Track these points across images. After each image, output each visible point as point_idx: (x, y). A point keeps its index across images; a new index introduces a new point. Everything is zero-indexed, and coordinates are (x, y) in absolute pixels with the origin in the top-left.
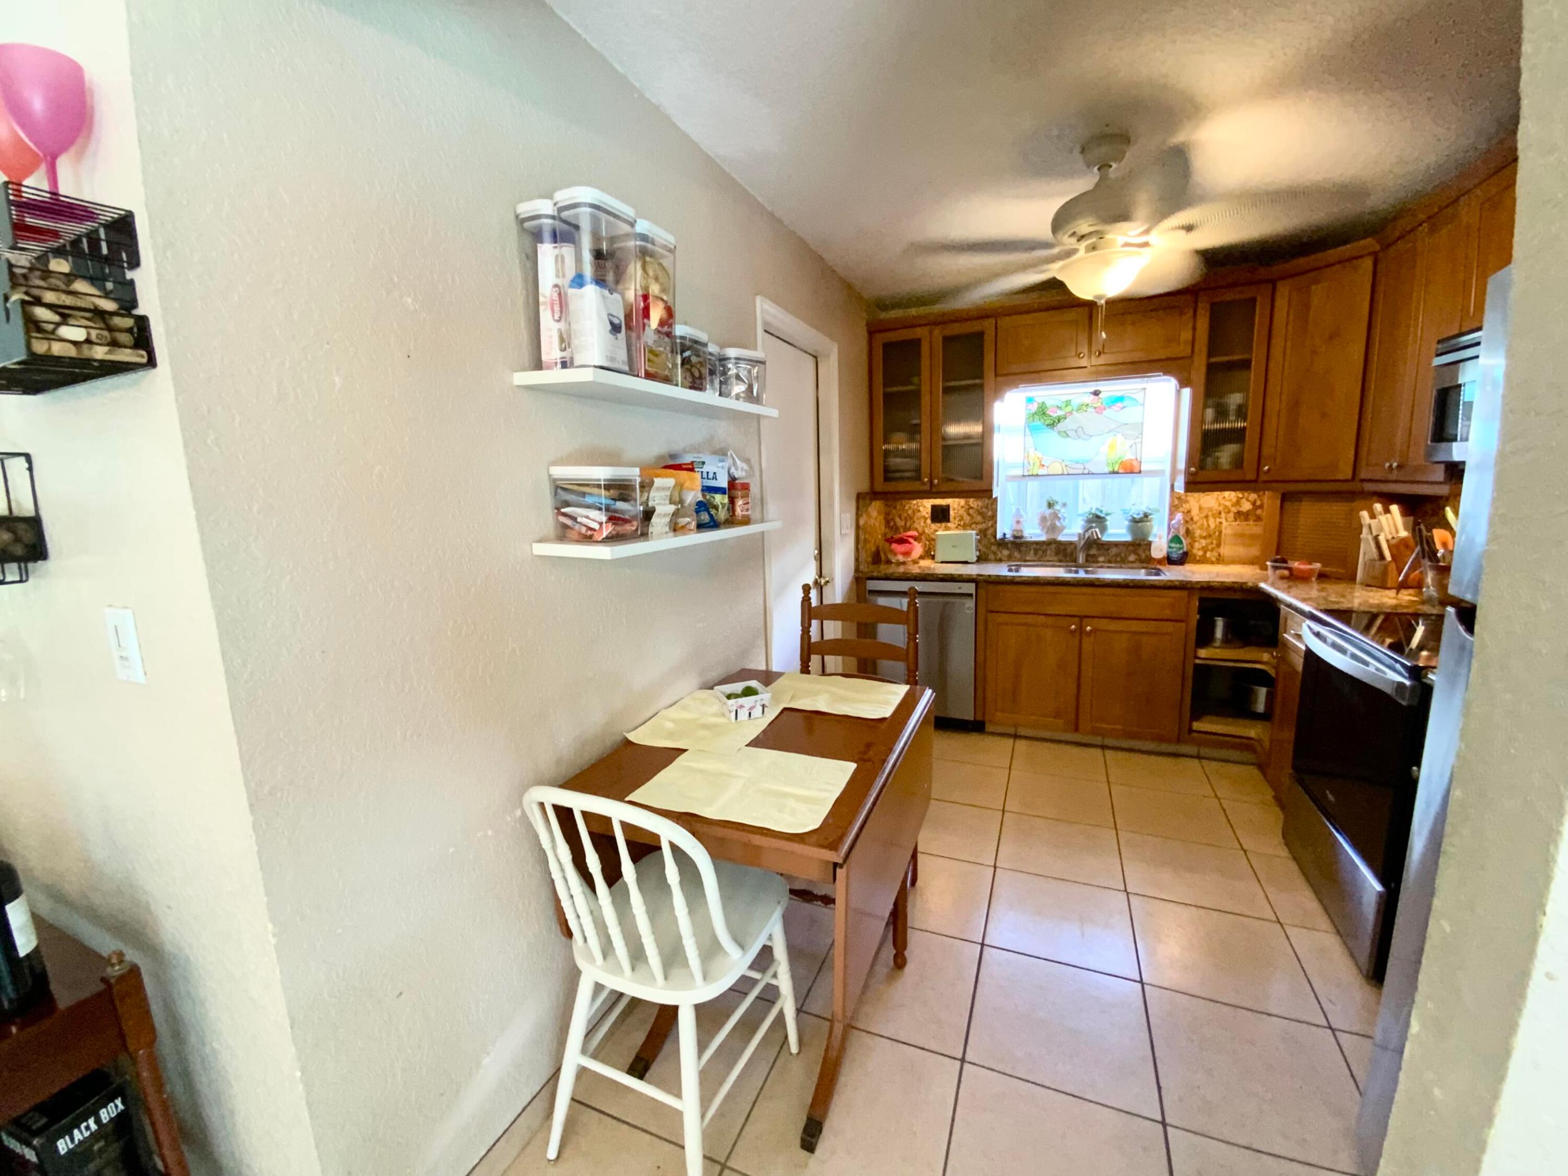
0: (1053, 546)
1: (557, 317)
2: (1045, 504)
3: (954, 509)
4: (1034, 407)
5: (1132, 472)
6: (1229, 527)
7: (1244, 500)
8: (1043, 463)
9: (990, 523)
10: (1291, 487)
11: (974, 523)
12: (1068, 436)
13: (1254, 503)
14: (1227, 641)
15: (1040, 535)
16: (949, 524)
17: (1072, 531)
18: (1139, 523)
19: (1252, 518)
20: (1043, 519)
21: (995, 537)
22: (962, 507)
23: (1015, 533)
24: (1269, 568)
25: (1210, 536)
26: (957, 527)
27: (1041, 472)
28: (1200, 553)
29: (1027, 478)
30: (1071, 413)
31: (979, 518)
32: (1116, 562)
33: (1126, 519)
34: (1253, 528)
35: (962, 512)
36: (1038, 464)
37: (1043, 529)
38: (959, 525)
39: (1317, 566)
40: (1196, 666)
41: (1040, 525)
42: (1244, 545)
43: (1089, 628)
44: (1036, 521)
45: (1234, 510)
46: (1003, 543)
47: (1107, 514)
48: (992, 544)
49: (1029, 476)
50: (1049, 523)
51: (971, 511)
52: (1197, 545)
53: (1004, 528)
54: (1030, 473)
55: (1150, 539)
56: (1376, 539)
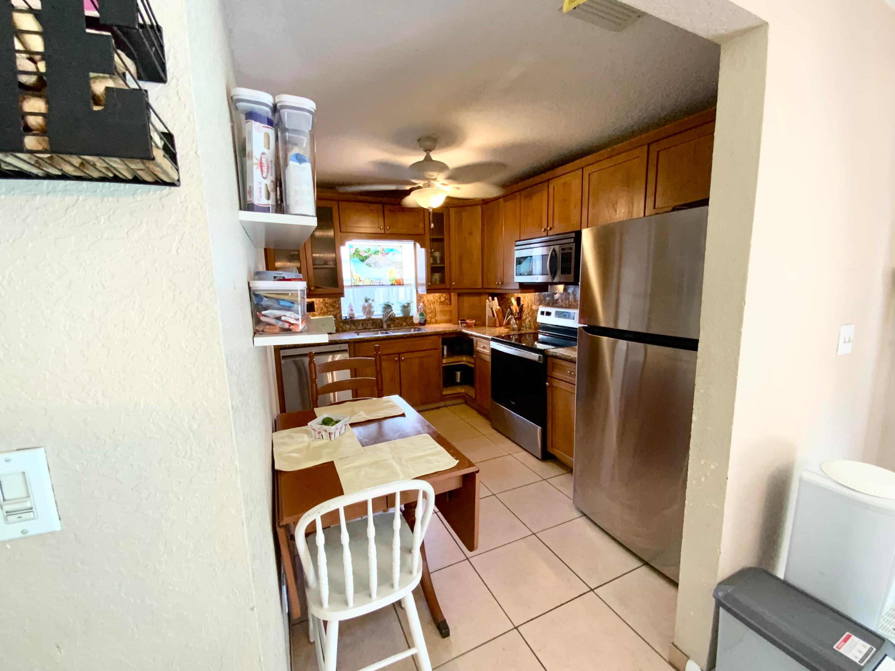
0: (370, 321)
1: (264, 175)
2: (364, 300)
3: (317, 304)
4: (353, 251)
5: (400, 285)
6: (438, 308)
7: (442, 297)
8: (361, 279)
9: (338, 311)
10: (460, 291)
11: (329, 311)
12: (371, 266)
13: (445, 298)
14: (449, 355)
15: (362, 316)
16: (315, 313)
17: (378, 313)
18: (406, 308)
19: (445, 304)
20: (364, 308)
21: (341, 318)
22: (322, 303)
23: (351, 316)
24: (460, 324)
25: (432, 312)
26: (319, 314)
27: (361, 284)
28: (429, 320)
29: (353, 287)
30: (371, 255)
31: (332, 309)
32: (398, 326)
33: (400, 306)
34: (447, 308)
35: (322, 305)
36: (358, 280)
37: (364, 313)
38: (321, 313)
39: (474, 321)
40: (443, 367)
41: (363, 311)
42: (444, 315)
43: (403, 358)
44: (361, 309)
45: (439, 301)
46: (346, 321)
47: (393, 304)
48: (340, 322)
49: (354, 286)
50: (368, 310)
51: (327, 305)
52: (428, 316)
53: (345, 314)
54: (355, 284)
55: (411, 315)
56: (492, 309)
